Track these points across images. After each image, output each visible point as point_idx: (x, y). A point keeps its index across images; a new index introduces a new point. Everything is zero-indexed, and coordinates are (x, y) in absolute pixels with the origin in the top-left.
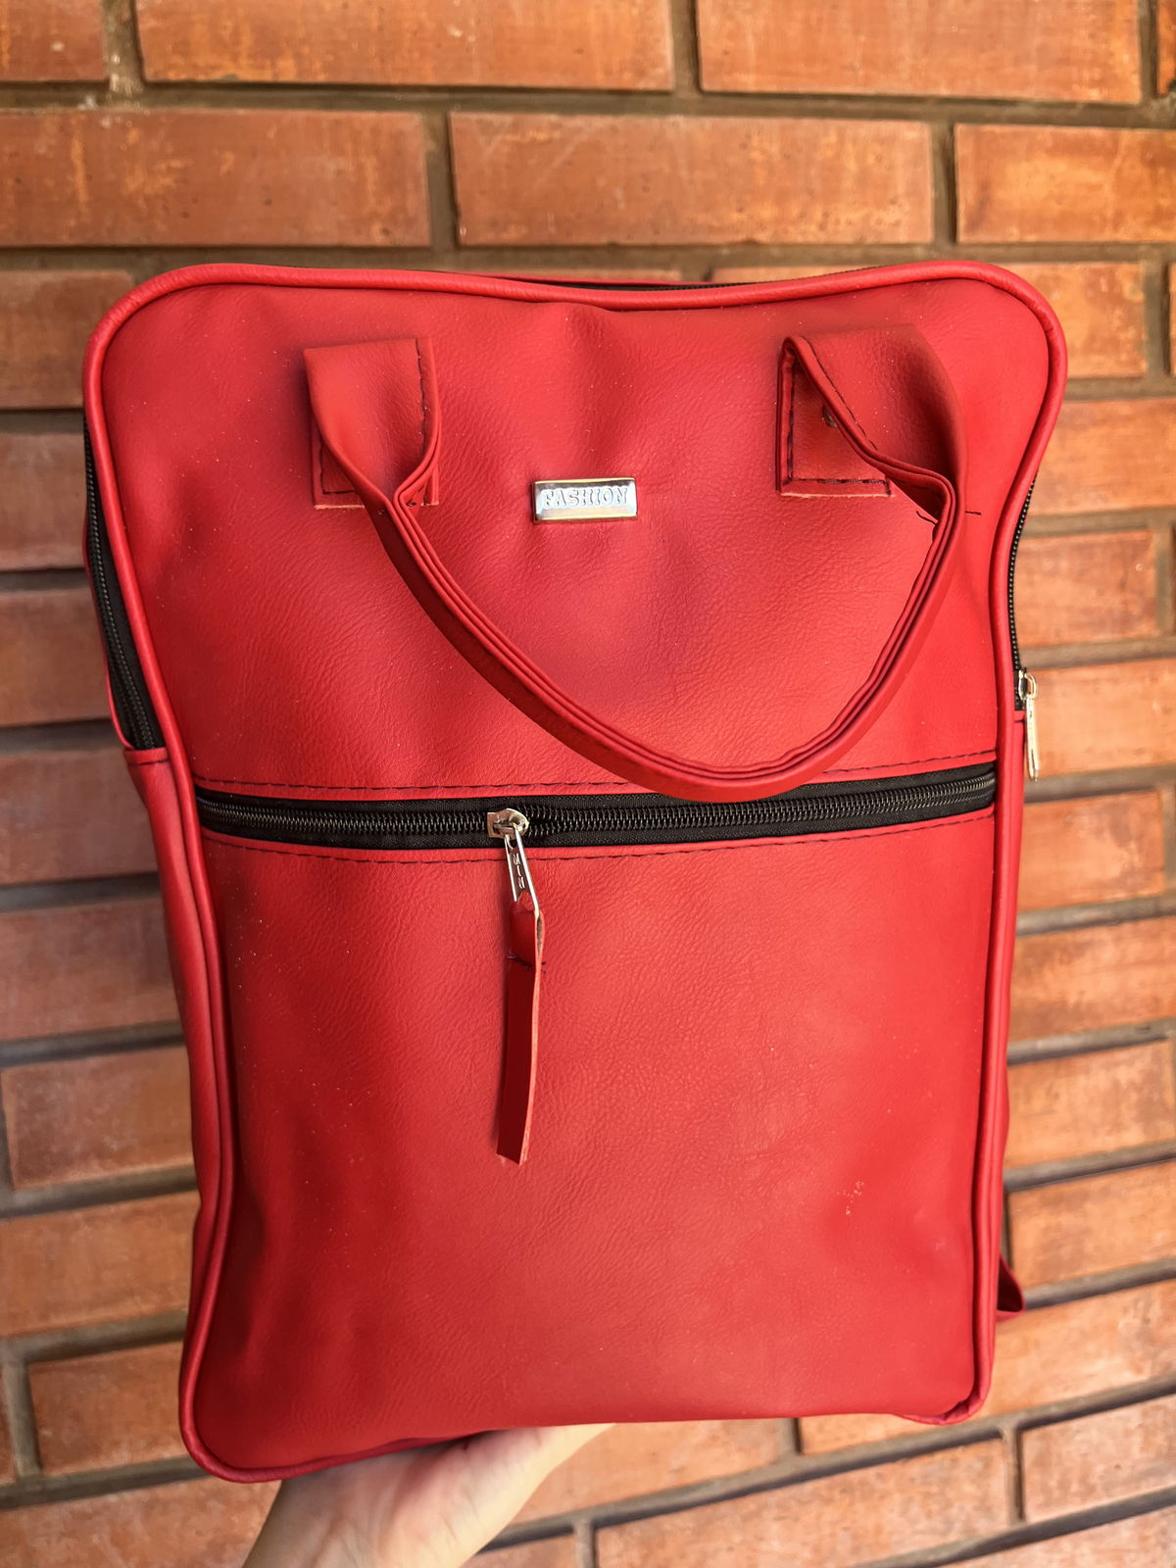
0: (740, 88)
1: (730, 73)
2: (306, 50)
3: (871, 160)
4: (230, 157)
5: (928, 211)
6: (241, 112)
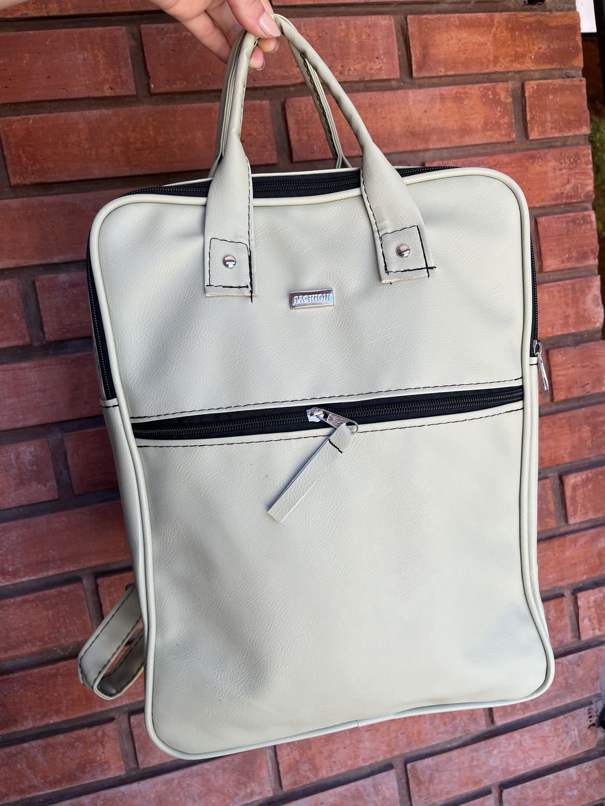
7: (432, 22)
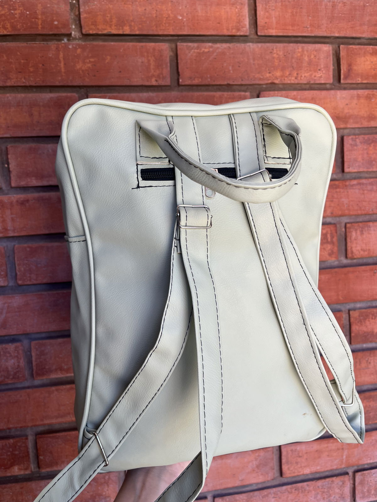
0: (270, 34)
1: (267, 29)
2: (133, 24)
3: (312, 57)
4: (109, 57)
5: (331, 73)
6: (112, 43)
7: (355, 50)
